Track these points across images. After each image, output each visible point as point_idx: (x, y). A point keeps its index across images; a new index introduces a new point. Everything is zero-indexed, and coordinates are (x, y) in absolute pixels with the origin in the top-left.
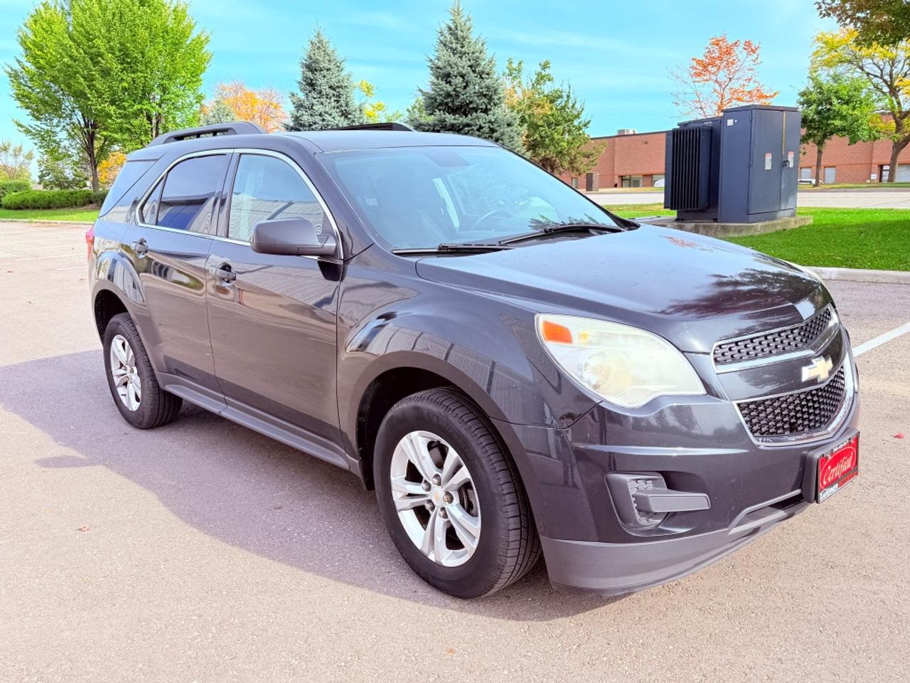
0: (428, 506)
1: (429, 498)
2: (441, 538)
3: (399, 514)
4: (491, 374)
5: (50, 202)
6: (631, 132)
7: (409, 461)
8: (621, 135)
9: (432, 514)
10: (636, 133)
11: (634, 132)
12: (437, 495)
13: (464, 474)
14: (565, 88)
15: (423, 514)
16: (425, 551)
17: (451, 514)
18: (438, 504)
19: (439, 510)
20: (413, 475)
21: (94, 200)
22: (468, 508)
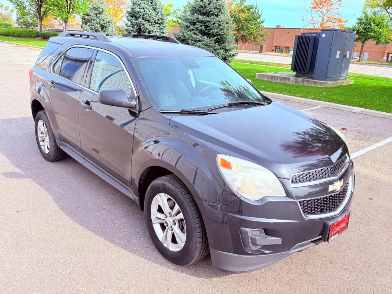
0: (165, 225)
1: (166, 221)
2: (169, 238)
3: (153, 225)
4: (196, 172)
5: (20, 34)
6: (282, 27)
7: (159, 205)
8: (278, 28)
9: (167, 228)
10: (285, 27)
11: (284, 27)
12: (170, 220)
13: (181, 216)
14: (255, 4)
15: (163, 227)
16: (163, 242)
17: (174, 230)
18: (170, 224)
19: (170, 227)
20: (160, 210)
21: (40, 36)
22: (182, 229)
